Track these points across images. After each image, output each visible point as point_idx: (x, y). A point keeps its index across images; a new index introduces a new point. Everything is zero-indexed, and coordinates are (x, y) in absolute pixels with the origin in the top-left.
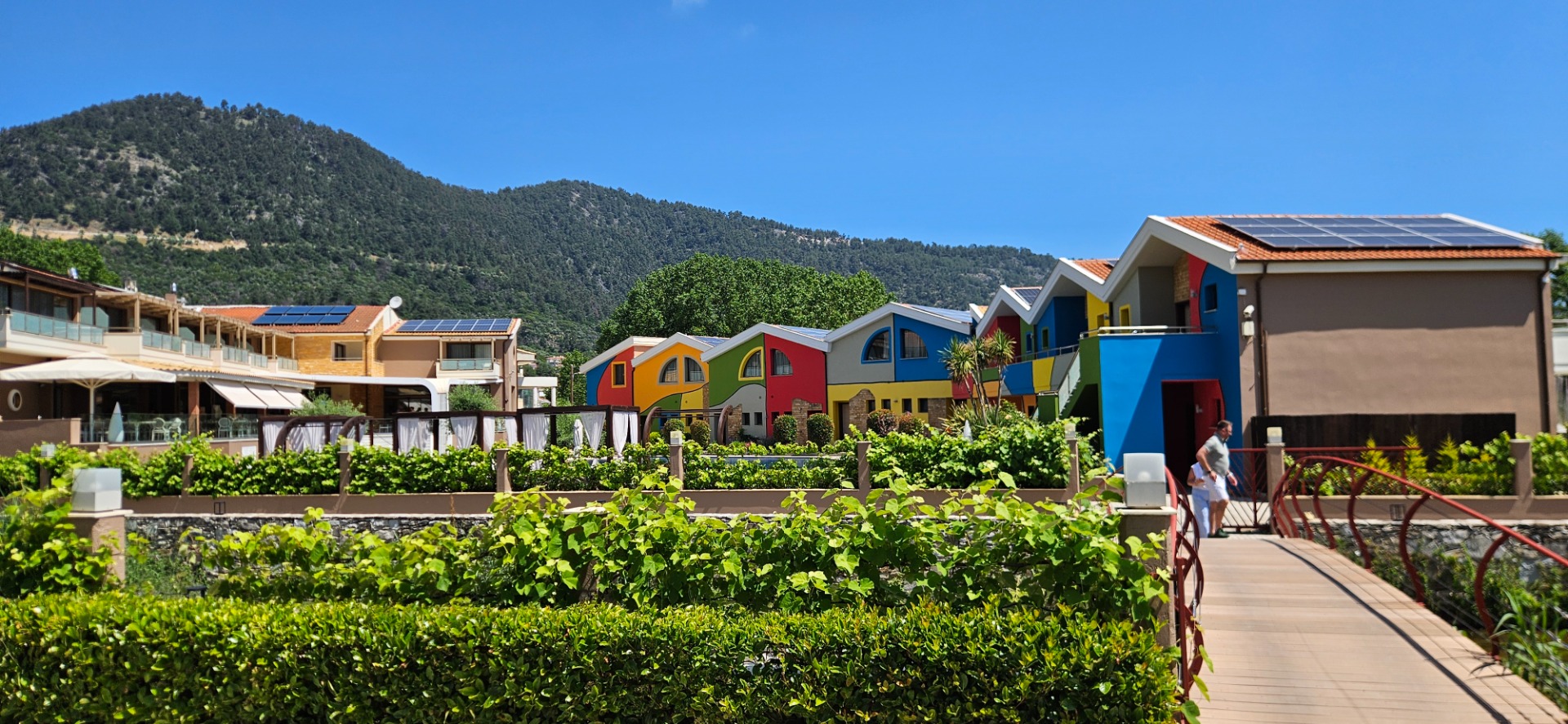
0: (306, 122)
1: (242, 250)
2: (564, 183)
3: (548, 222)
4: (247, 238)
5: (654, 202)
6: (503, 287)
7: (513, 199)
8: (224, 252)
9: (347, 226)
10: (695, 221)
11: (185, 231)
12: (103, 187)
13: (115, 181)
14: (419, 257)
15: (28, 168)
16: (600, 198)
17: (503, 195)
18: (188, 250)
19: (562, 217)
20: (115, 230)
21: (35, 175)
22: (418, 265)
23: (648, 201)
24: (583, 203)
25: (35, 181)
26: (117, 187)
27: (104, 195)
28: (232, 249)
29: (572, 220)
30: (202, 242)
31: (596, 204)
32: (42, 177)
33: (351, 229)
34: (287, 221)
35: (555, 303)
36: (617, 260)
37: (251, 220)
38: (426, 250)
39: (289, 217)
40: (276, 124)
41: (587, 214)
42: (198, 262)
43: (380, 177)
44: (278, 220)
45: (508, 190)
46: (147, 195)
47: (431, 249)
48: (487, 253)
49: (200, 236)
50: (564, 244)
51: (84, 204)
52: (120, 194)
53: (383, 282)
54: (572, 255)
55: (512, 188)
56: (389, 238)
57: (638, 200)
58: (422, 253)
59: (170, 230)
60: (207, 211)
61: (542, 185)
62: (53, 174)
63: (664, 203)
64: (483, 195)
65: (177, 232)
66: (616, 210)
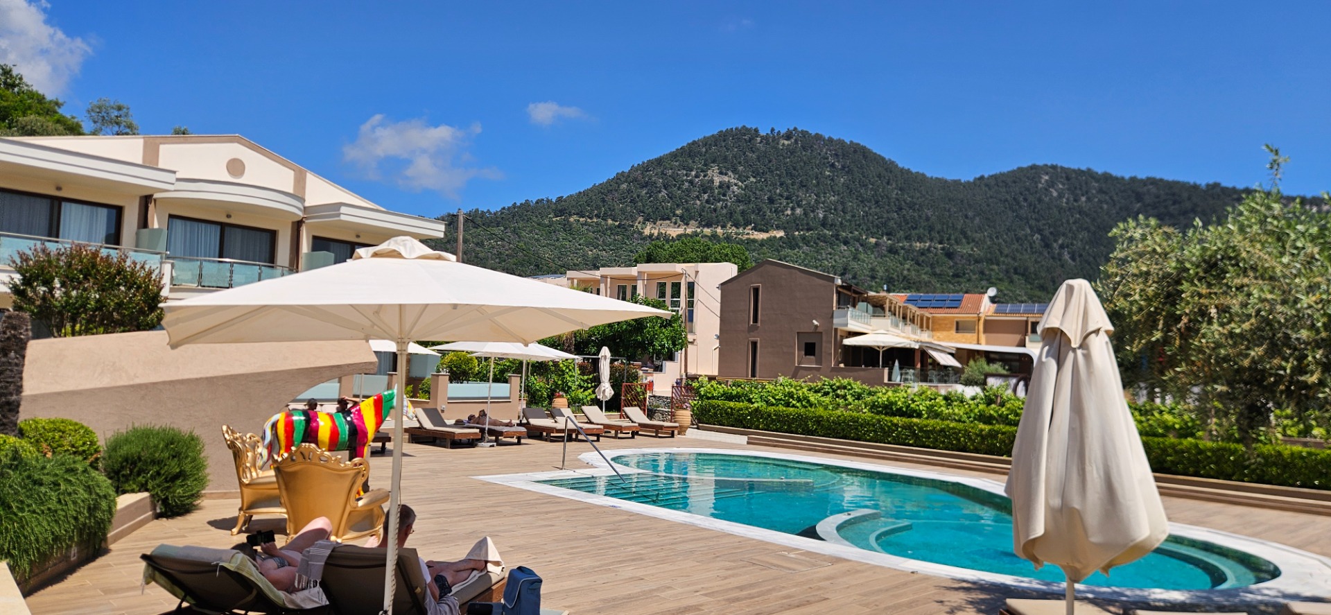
0: (827, 137)
1: (781, 237)
2: (1034, 167)
4: (784, 229)
6: (977, 261)
7: (987, 185)
8: (770, 239)
9: (853, 216)
11: (745, 225)
12: (698, 197)
13: (705, 193)
14: (908, 238)
15: (657, 187)
16: (1068, 179)
17: (978, 182)
18: (748, 239)
19: (1031, 198)
20: (704, 227)
21: (660, 192)
22: (907, 244)
25: (660, 195)
26: (706, 196)
27: (698, 202)
28: (775, 237)
29: (1040, 200)
30: (756, 233)
32: (664, 193)
33: (856, 218)
34: (812, 215)
37: (788, 215)
38: (913, 232)
39: (813, 211)
40: (806, 141)
41: (1055, 194)
42: (753, 247)
43: (879, 176)
44: (806, 214)
45: (982, 178)
46: (724, 201)
47: (917, 231)
48: (964, 233)
49: (755, 229)
50: (1033, 223)
51: (687, 210)
52: (708, 202)
53: (879, 259)
55: (986, 176)
56: (885, 224)
57: (1107, 177)
58: (909, 235)
59: (737, 225)
60: (760, 210)
61: (1013, 172)
62: (670, 190)
63: (1133, 179)
64: (961, 184)
65: (741, 226)
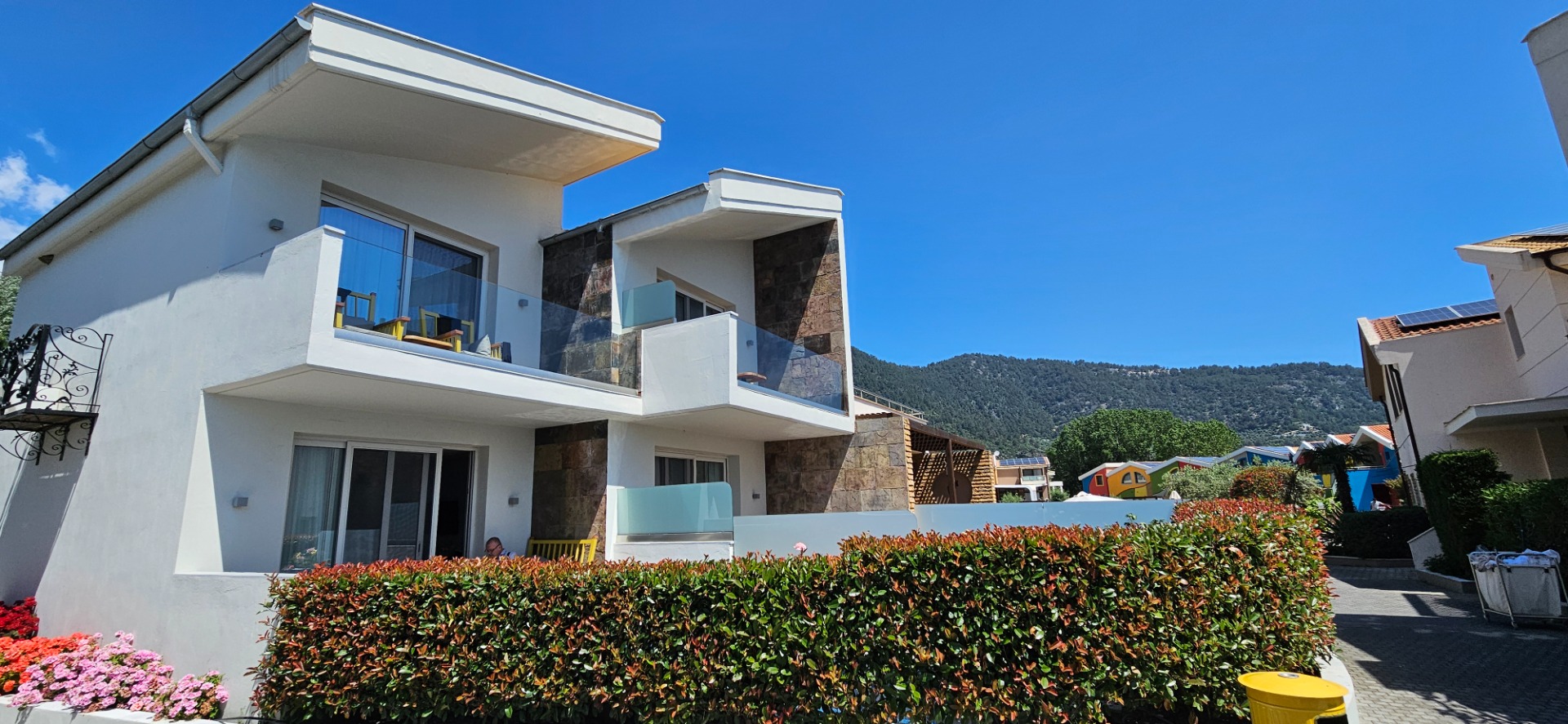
3: (958, 380)
5: (1023, 360)
10: (1052, 369)
23: (1019, 360)
24: (978, 366)
31: (985, 366)
35: (968, 429)
36: (1002, 399)
54: (975, 398)
66: (999, 369)
